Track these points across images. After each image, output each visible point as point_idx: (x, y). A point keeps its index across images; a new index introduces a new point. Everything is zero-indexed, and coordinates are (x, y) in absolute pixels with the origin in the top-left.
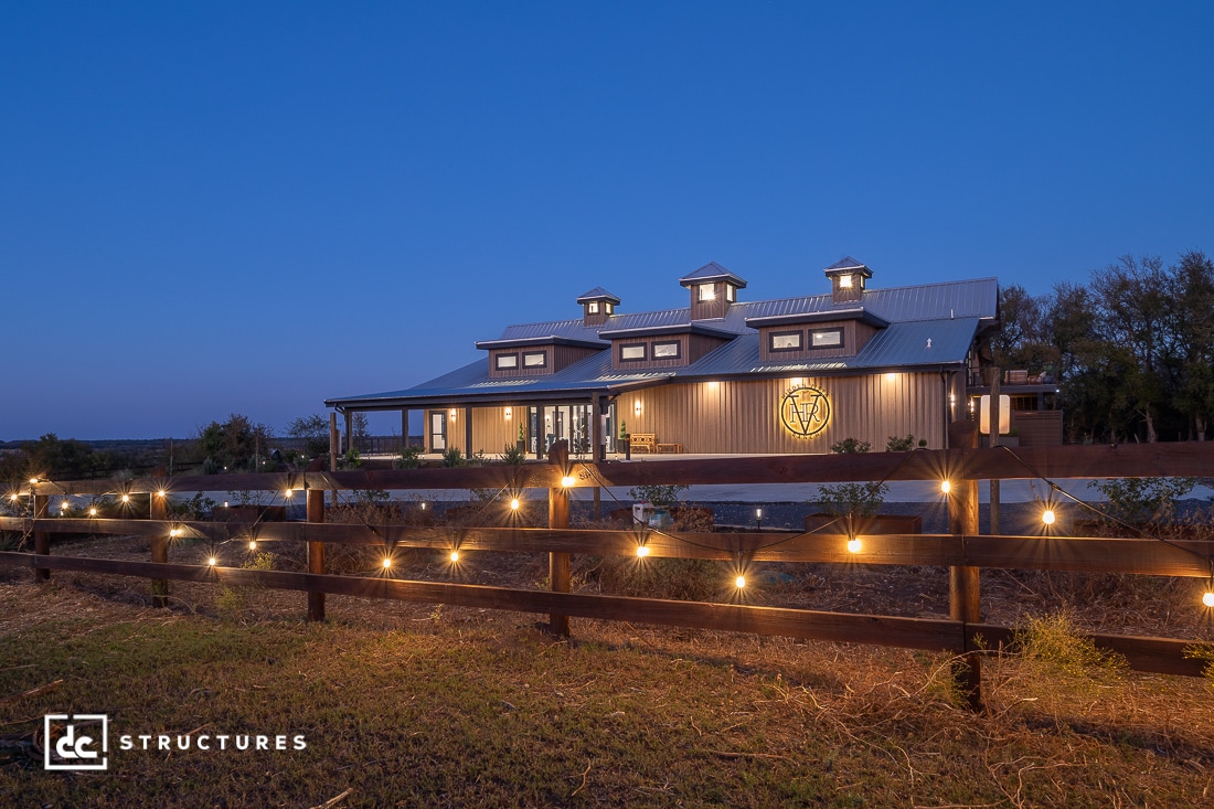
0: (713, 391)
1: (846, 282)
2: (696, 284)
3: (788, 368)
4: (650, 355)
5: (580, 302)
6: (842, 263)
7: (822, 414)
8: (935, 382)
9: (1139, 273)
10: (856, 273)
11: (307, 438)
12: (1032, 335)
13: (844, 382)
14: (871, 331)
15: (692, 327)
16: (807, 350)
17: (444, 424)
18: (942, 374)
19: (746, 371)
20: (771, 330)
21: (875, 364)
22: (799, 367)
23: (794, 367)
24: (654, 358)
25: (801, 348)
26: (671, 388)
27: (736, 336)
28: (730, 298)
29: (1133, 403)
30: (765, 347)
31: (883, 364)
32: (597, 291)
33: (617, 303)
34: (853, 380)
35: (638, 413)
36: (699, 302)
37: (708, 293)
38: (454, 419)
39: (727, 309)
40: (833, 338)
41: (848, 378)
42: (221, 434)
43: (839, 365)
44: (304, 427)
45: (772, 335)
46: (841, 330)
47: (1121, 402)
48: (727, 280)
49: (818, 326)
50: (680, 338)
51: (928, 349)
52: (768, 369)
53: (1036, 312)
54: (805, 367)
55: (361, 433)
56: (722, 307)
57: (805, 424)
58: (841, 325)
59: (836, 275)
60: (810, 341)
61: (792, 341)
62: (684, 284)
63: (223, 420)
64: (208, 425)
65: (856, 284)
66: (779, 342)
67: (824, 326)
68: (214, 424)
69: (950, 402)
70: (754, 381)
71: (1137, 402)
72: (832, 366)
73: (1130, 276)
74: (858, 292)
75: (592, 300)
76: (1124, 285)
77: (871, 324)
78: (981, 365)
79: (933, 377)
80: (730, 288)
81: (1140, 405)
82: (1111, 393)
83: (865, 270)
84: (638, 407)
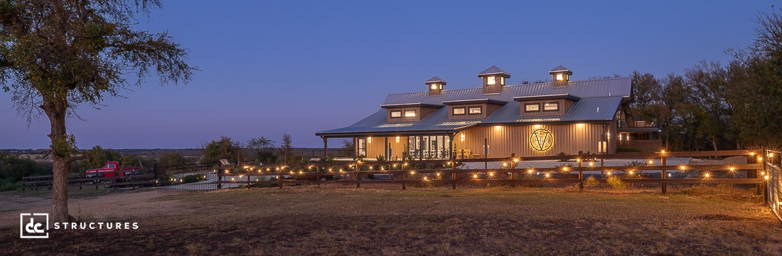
0: (498, 130)
1: (560, 77)
2: (486, 77)
3: (533, 120)
4: (467, 113)
5: (427, 84)
6: (557, 69)
7: (549, 141)
8: (600, 128)
9: (708, 70)
10: (564, 74)
11: (257, 149)
12: (657, 99)
13: (559, 127)
14: (572, 102)
15: (488, 100)
16: (542, 112)
17: (365, 144)
18: (603, 124)
19: (514, 121)
20: (525, 102)
21: (573, 119)
22: (538, 120)
23: (536, 120)
24: (469, 114)
25: (539, 111)
26: (478, 129)
27: (506, 103)
28: (502, 83)
29: (706, 135)
30: (522, 110)
31: (577, 119)
32: (435, 78)
33: (445, 84)
34: (563, 126)
35: (462, 140)
36: (487, 85)
37: (491, 81)
38: (370, 142)
39: (501, 89)
40: (554, 107)
41: (560, 125)
42: (218, 147)
43: (557, 119)
44: (255, 144)
45: (525, 105)
46: (558, 103)
47: (700, 135)
48: (502, 75)
49: (547, 101)
50: (482, 105)
51: (598, 113)
52: (524, 121)
53: (660, 86)
54: (541, 120)
55: (287, 146)
56: (498, 88)
57: (541, 146)
58: (557, 101)
59: (555, 74)
60: (544, 107)
61: (536, 108)
62: (480, 76)
63: (218, 139)
64: (210, 142)
65: (565, 78)
66: (529, 108)
67: (550, 101)
68: (213, 142)
69: (607, 136)
70: (518, 126)
71: (708, 135)
72: (554, 120)
73: (705, 71)
74: (566, 83)
75: (433, 83)
76: (701, 75)
77: (572, 100)
78: (626, 118)
79: (599, 125)
80: (502, 78)
81: (710, 136)
82: (695, 130)
83: (569, 72)
84: (463, 137)
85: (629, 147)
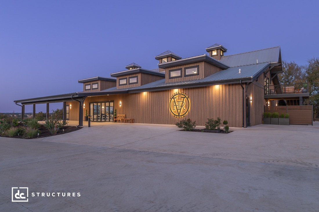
0: (145, 96)
1: (215, 53)
2: (161, 59)
3: (171, 84)
4: (128, 83)
7: (186, 106)
10: (218, 49)
15: (140, 70)
18: (242, 85)
20: (170, 69)
22: (175, 84)
25: (181, 76)
26: (131, 95)
35: (120, 106)
40: (195, 71)
43: (192, 82)
48: (171, 56)
50: (138, 75)
51: (239, 74)
54: (178, 84)
59: (210, 51)
60: (185, 73)
65: (218, 53)
67: (190, 65)
72: (189, 82)
74: (219, 57)
79: (237, 86)
80: (173, 59)
84: (120, 103)
85: (277, 113)
